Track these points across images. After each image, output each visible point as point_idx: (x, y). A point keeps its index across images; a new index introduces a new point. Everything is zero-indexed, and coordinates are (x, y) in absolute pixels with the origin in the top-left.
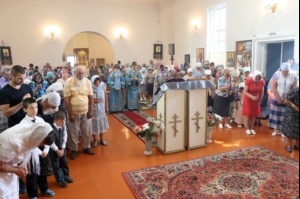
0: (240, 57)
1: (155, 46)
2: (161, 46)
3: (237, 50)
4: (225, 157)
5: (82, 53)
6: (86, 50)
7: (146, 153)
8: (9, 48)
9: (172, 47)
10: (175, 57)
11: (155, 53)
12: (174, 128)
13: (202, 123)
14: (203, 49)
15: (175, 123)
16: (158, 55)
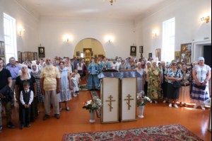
0: (183, 55)
1: (132, 47)
2: (135, 47)
3: (182, 50)
4: (145, 131)
5: (88, 51)
6: (90, 50)
7: (91, 121)
8: (44, 48)
9: (142, 48)
10: (143, 55)
11: (131, 52)
12: (110, 105)
13: (133, 103)
14: (160, 50)
15: (111, 101)
16: (133, 53)
